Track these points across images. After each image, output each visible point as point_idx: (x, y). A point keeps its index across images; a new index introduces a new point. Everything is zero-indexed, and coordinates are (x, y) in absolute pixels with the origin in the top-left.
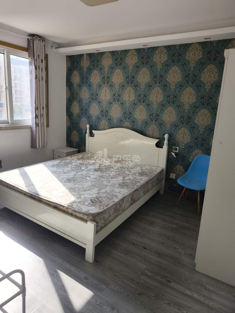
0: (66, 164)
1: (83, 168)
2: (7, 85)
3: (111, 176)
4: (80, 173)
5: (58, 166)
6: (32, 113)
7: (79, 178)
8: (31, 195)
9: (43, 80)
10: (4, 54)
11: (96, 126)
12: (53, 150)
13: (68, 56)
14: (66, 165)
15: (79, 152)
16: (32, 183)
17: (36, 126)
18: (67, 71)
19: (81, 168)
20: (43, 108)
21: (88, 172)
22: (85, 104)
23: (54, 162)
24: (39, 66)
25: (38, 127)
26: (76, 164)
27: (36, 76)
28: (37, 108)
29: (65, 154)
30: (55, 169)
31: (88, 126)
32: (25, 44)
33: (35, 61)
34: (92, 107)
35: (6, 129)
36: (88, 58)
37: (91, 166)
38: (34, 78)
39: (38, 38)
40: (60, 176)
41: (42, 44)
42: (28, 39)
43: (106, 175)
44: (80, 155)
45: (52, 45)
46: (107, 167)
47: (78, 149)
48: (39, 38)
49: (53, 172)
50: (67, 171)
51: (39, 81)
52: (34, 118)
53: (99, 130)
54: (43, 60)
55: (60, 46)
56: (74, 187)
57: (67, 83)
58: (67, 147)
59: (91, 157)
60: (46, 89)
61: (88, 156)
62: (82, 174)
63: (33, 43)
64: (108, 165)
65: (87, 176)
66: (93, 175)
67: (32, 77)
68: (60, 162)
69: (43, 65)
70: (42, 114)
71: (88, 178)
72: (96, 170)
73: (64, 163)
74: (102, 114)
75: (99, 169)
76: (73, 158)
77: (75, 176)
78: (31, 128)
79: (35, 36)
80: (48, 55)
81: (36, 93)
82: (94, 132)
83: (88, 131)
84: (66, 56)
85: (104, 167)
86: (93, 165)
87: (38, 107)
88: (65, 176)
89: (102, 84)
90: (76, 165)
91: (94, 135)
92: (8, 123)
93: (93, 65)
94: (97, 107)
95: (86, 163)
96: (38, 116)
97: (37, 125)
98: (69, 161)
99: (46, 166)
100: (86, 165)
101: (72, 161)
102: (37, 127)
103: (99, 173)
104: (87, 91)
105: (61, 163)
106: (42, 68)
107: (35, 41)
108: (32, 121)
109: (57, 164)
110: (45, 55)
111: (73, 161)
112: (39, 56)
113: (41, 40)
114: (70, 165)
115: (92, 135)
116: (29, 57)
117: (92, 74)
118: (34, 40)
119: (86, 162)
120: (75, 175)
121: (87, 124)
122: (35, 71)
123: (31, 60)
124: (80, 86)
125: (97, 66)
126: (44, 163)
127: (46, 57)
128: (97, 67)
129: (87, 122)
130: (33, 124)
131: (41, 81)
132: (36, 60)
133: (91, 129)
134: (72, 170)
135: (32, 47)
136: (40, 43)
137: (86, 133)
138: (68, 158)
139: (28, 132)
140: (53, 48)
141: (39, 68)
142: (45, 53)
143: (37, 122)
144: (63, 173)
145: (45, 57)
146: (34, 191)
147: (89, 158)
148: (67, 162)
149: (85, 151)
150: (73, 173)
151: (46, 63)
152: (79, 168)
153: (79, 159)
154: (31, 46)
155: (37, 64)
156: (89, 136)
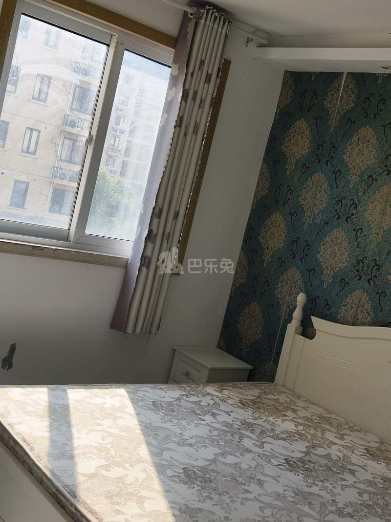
0: (198, 412)
1: (248, 443)
2: (94, 133)
3: (340, 505)
4: (231, 459)
5: (169, 409)
6: (141, 223)
7: (224, 476)
8: (57, 493)
9: (196, 134)
10: (108, 46)
11: (327, 304)
12: (175, 351)
13: (291, 72)
14: (196, 413)
15: (251, 377)
16: (72, 448)
17: (141, 265)
18: (276, 116)
19: (240, 439)
20: (177, 214)
21: (260, 461)
22: (309, 225)
23: (161, 392)
24: (195, 93)
25: (148, 268)
26: (229, 419)
27: (180, 119)
28: (157, 213)
29: (206, 373)
30: (155, 418)
31: (301, 298)
32: (171, 27)
33: (189, 75)
34: (328, 239)
35: (55, 255)
36: (352, 86)
37: (275, 442)
38: (173, 123)
39: (213, 13)
40: (166, 449)
41: (220, 30)
42: (186, 13)
43: (323, 493)
44: (252, 392)
45: (251, 36)
46: (335, 462)
47: (251, 367)
48: (217, 14)
49: (149, 430)
50: (191, 438)
51: (185, 134)
52: (144, 239)
53: (336, 321)
54: (211, 75)
55: (272, 41)
56: (197, 505)
57: (267, 152)
58: (220, 349)
59: (288, 408)
60: (200, 162)
61: (276, 400)
62: (237, 466)
63: (196, 25)
64: (341, 455)
65: (251, 478)
66: (274, 478)
67: (167, 120)
68: (178, 399)
69: (208, 92)
70: (169, 233)
71: (254, 488)
72: (290, 464)
73: (193, 406)
74: (357, 271)
75: (301, 460)
76: (225, 392)
77: (213, 467)
78: (125, 266)
79: (207, 7)
80: (230, 62)
81: (166, 167)
82: (316, 321)
83: (297, 314)
84: (286, 72)
85: (324, 461)
86: (284, 440)
87: (161, 210)
88: (182, 456)
89: (380, 174)
90: (227, 424)
91: (315, 331)
92: (67, 239)
93: (364, 109)
94: (345, 244)
95: (264, 424)
96: (156, 236)
97: (145, 261)
98: (212, 403)
99: (134, 402)
100: (262, 432)
101: (221, 403)
102: (144, 269)
103: (296, 480)
104: (325, 186)
105: (183, 403)
106: (203, 98)
107: (203, 21)
108: (135, 249)
109: (170, 404)
110: (223, 61)
111: (223, 407)
112: (202, 63)
113: (220, 18)
114: (208, 418)
115: (307, 331)
116: (176, 64)
117: (355, 138)
118: (201, 18)
119: (264, 421)
120: (214, 461)
121: (301, 290)
122: (181, 103)
123: (176, 73)
124: (306, 168)
125: (375, 115)
126: (132, 387)
127: (225, 67)
128: (375, 117)
129: (300, 282)
130: (134, 257)
131: (189, 137)
132: (192, 74)
133: (310, 310)
134: (211, 439)
135: (190, 37)
136: (216, 26)
137: (290, 320)
138: (210, 389)
139: (115, 276)
140: (251, 44)
141: (194, 99)
142: (224, 57)
143: (148, 253)
144: (177, 440)
145: (219, 69)
146: (68, 481)
147: (279, 410)
148: (202, 404)
149: (271, 378)
150: (210, 452)
151: (218, 85)
152: (237, 437)
153: (243, 404)
154: (187, 33)
155: (192, 86)
156: (297, 332)
